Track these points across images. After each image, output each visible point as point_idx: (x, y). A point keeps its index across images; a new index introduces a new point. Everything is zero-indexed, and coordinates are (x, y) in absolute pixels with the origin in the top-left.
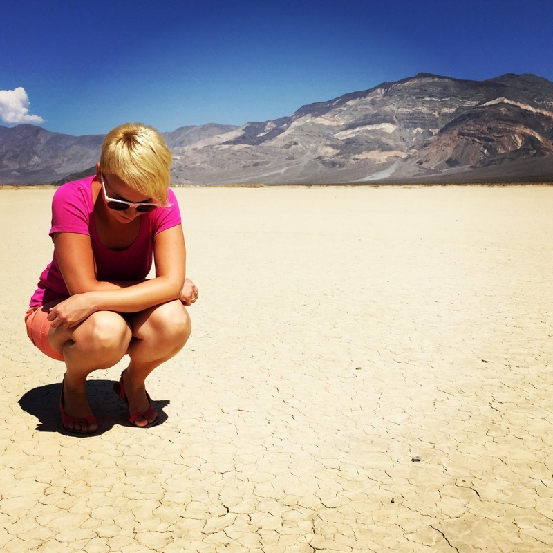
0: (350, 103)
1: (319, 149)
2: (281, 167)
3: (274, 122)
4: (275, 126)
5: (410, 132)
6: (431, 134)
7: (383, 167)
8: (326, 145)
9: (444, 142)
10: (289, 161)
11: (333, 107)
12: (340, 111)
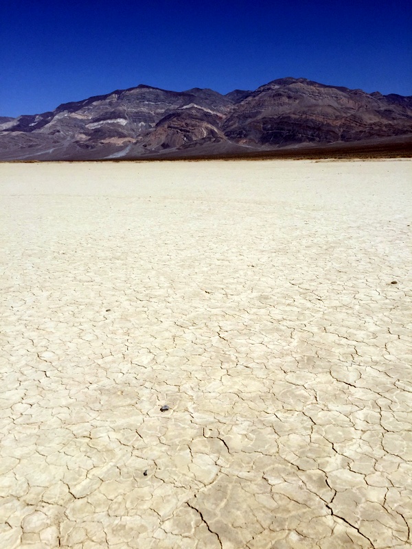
0: (94, 103)
1: (76, 136)
2: (49, 148)
3: (41, 115)
4: (42, 118)
5: (137, 125)
6: (150, 127)
7: (121, 149)
8: (81, 133)
9: (159, 132)
10: (54, 144)
11: (83, 106)
12: (89, 109)
